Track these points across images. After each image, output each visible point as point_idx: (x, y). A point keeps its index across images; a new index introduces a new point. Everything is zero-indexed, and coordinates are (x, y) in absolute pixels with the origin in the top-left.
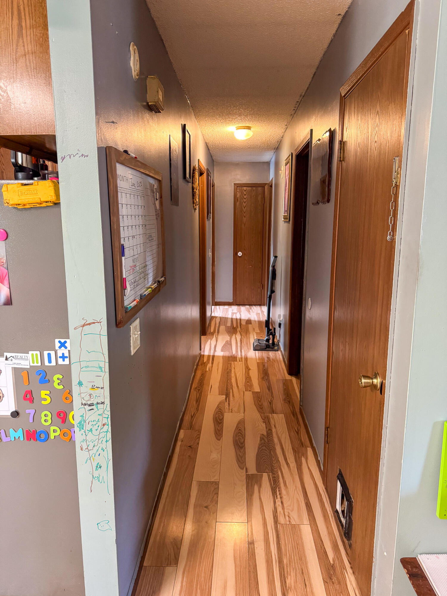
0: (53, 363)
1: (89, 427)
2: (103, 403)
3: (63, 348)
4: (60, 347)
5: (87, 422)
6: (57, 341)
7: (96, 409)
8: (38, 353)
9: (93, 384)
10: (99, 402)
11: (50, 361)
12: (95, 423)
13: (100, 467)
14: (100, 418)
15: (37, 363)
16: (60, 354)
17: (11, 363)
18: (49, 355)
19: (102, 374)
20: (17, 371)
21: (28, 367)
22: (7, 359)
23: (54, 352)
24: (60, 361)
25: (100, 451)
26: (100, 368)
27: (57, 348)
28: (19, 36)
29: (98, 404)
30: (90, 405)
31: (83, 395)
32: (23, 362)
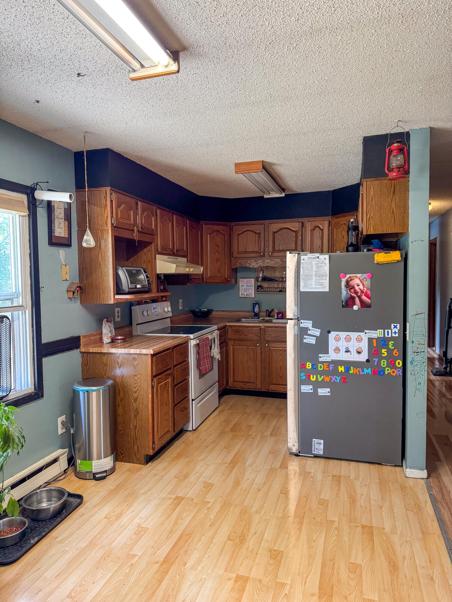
0: (390, 336)
1: (415, 363)
2: (424, 352)
3: (395, 328)
4: (394, 328)
5: (415, 361)
6: (392, 325)
7: (420, 355)
8: (382, 330)
9: (419, 342)
10: (422, 351)
11: (388, 335)
12: (419, 361)
13: (420, 384)
14: (422, 359)
15: (382, 335)
16: (393, 331)
17: (368, 335)
18: (388, 332)
19: (424, 338)
20: (370, 340)
21: (377, 337)
22: (366, 333)
23: (390, 330)
24: (394, 335)
25: (421, 376)
26: (423, 335)
27: (392, 328)
28: (393, 194)
29: (421, 352)
30: (417, 353)
31: (414, 348)
32: (374, 335)
